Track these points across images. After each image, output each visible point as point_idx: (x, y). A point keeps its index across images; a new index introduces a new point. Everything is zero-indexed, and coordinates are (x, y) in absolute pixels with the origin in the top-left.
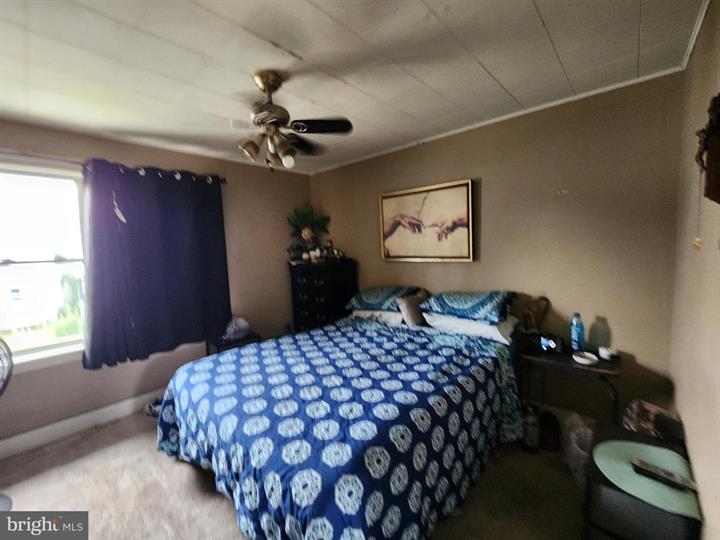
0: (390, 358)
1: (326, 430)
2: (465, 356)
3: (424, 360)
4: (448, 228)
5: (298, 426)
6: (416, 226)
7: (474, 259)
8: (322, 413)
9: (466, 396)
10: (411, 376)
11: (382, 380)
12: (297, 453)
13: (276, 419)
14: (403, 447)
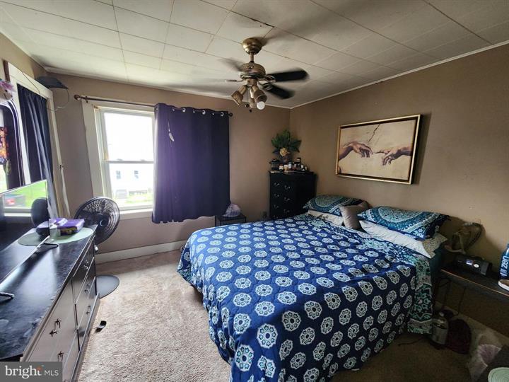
0: (324, 250)
1: (264, 290)
2: (387, 261)
3: (351, 257)
4: (392, 155)
5: (247, 283)
6: (366, 152)
7: (412, 183)
8: (264, 278)
9: (377, 291)
10: (336, 267)
11: (313, 265)
12: (242, 300)
13: (236, 276)
14: (313, 316)
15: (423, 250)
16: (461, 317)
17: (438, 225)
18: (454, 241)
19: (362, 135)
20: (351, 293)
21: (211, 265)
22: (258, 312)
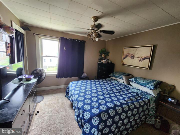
0: (117, 91)
1: (95, 104)
2: (139, 97)
3: (126, 94)
4: (142, 59)
5: (89, 102)
6: (133, 57)
7: (149, 69)
8: (95, 100)
9: (135, 107)
10: (121, 98)
11: (112, 96)
12: (87, 107)
13: (85, 98)
14: (112, 115)
15: (153, 93)
16: (166, 119)
17: (158, 85)
18: (164, 91)
19: (132, 51)
20: (126, 107)
21: (76, 94)
22: (93, 112)
